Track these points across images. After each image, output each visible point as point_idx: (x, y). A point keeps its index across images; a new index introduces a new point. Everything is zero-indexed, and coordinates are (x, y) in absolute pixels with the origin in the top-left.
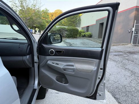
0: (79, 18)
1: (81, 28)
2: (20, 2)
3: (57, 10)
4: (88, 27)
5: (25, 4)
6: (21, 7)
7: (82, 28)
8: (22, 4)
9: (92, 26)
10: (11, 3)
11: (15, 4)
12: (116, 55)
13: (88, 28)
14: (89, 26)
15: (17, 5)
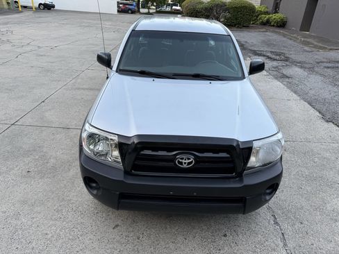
1: (260, 2)
7: (263, 1)
13: (278, 1)
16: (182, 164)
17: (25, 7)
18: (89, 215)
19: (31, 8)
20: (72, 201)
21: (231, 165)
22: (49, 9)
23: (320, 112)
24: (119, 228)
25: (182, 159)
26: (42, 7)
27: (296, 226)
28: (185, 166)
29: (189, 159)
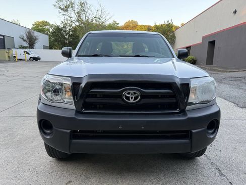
0: (171, 34)
3: (129, 21)
4: (188, 48)
5: (84, 16)
6: (78, 21)
9: (196, 45)
10: (65, 16)
12: (231, 80)
14: (190, 47)
15: (73, 19)
16: (129, 100)
17: (20, 60)
18: (44, 174)
19: (24, 60)
20: (30, 164)
21: (173, 100)
22: (36, 60)
23: (234, 103)
24: (71, 183)
25: (129, 93)
26: (32, 59)
27: (241, 176)
28: (132, 101)
29: (135, 93)
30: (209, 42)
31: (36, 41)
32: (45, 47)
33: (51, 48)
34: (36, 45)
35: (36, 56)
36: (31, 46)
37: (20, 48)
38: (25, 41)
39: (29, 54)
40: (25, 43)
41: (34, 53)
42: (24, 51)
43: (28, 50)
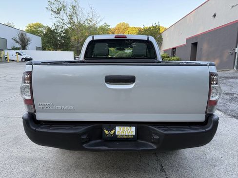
0: (159, 36)
1: (163, 52)
2: (69, 17)
3: (121, 23)
5: (76, 18)
6: (70, 23)
7: (165, 51)
8: (71, 19)
9: (181, 47)
10: (57, 19)
11: (62, 20)
13: (174, 50)
14: (175, 48)
15: (65, 22)
17: (12, 60)
19: (16, 61)
26: (24, 60)
30: (192, 44)
31: (29, 43)
32: (38, 49)
33: (44, 49)
34: (29, 47)
35: (28, 57)
36: (24, 47)
37: (13, 49)
38: (17, 42)
39: (21, 55)
40: (17, 44)
41: (26, 54)
42: (16, 52)
43: (20, 51)
